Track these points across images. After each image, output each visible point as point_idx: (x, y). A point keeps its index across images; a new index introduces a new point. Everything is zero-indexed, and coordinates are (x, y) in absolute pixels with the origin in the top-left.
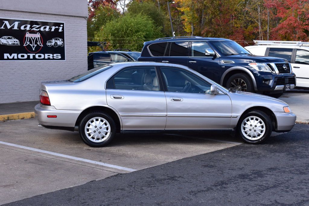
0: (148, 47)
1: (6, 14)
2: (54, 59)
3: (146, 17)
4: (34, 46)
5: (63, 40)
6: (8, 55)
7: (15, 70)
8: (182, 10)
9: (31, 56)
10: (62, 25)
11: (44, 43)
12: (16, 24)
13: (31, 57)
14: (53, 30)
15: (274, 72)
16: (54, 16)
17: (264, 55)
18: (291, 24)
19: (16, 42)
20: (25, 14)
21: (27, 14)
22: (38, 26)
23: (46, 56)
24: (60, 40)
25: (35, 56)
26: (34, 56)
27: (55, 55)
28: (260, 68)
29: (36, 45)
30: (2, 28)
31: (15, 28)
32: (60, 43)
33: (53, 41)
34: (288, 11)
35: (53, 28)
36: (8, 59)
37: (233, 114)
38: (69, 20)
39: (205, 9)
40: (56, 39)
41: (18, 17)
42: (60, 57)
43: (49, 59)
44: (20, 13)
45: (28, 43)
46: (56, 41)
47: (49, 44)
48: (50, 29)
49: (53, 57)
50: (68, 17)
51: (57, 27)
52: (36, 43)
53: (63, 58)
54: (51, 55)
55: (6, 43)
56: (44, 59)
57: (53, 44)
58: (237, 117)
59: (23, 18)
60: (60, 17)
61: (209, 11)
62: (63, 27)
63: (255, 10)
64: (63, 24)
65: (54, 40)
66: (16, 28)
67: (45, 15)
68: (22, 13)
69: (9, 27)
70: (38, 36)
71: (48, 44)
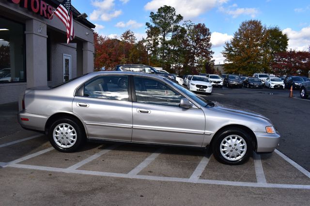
37: (206, 131)
58: (210, 135)
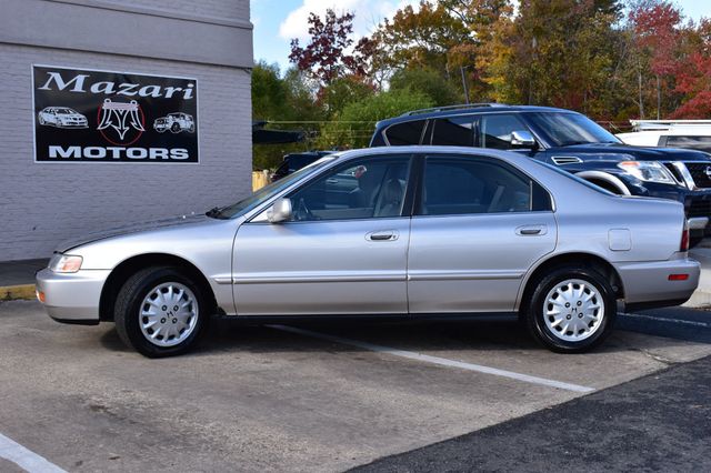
0: (384, 131)
1: (56, 59)
2: (170, 160)
3: (420, 95)
4: (122, 131)
5: (195, 119)
6: (60, 149)
7: (75, 183)
8: (490, 81)
9: (116, 152)
10: (190, 85)
11: (148, 125)
12: (80, 79)
13: (116, 155)
14: (169, 95)
15: (683, 184)
16: (171, 64)
17: (655, 144)
18: (705, 105)
19: (78, 121)
20: (102, 57)
21: (108, 58)
22: (134, 86)
23: (153, 153)
24: (187, 117)
25: (125, 152)
26: (123, 154)
27: (173, 151)
28: (646, 173)
29: (128, 128)
30: (46, 87)
31: (75, 90)
32: (185, 123)
33: (170, 120)
34: (697, 80)
35: (170, 92)
36: (59, 158)
38: (209, 74)
39: (533, 78)
40: (177, 116)
41: (85, 64)
42: (186, 156)
43: (159, 159)
44: (90, 56)
45: (109, 123)
46: (177, 120)
47: (160, 126)
48: (163, 92)
49: (169, 154)
50: (206, 68)
51: (179, 89)
52: (127, 124)
53: (193, 157)
54: (165, 151)
55: (54, 121)
56: (147, 159)
57: (169, 126)
59: (97, 66)
60: (187, 66)
61: (543, 83)
62: (194, 89)
63: (632, 79)
64: (194, 82)
65: (171, 117)
66: (78, 88)
67: (150, 62)
68: (94, 56)
69: (61, 85)
70: (133, 107)
71: (157, 126)
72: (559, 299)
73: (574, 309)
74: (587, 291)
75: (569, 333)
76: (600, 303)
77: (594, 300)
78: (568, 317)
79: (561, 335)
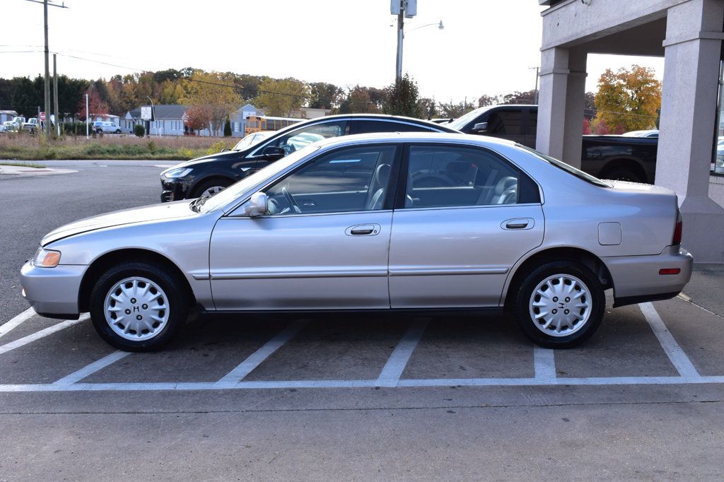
72: (548, 292)
73: (561, 305)
74: (577, 288)
75: (552, 327)
76: (589, 303)
77: (583, 299)
78: (554, 312)
79: (543, 328)
